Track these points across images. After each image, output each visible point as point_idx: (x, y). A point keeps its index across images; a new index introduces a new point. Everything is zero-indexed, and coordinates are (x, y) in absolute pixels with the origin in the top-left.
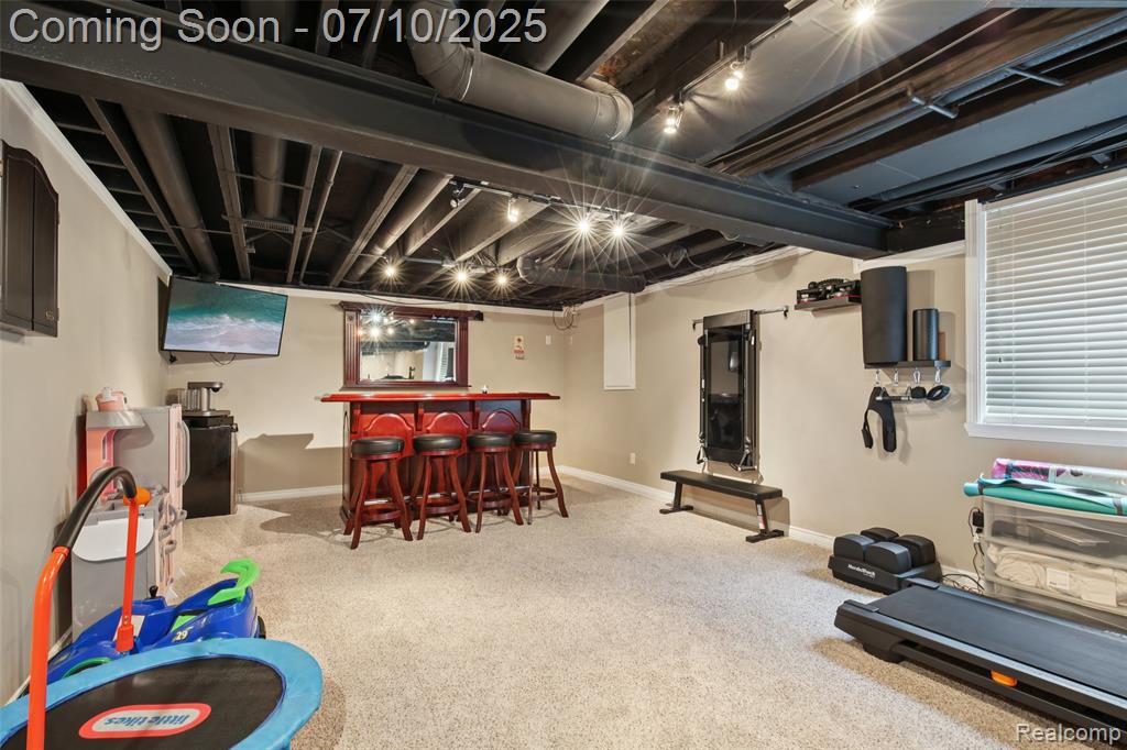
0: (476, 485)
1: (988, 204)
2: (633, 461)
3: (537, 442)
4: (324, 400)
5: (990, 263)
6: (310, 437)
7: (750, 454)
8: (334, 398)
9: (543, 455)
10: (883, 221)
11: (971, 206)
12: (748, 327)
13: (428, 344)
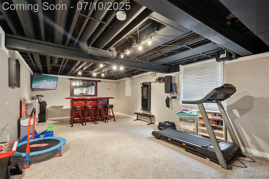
0: (97, 116)
1: (183, 66)
2: (130, 111)
3: (109, 107)
4: (66, 99)
5: (184, 75)
6: (63, 106)
7: (149, 109)
8: (68, 98)
9: (111, 109)
10: (169, 67)
11: (180, 66)
12: (149, 85)
13: (90, 86)
